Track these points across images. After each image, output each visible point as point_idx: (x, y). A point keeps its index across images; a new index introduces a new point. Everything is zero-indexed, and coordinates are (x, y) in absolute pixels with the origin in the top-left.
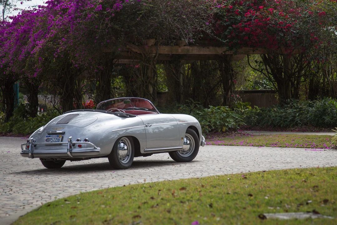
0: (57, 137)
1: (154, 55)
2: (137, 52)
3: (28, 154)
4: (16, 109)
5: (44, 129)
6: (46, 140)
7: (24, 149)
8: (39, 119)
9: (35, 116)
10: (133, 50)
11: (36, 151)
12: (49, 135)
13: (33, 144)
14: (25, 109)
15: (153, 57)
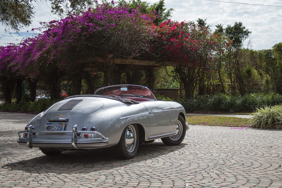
0: (59, 125)
1: (112, 64)
2: (101, 62)
3: (26, 143)
4: (23, 97)
5: (45, 115)
6: (47, 128)
7: (22, 136)
8: (36, 103)
9: (34, 101)
10: (99, 60)
11: (34, 140)
12: (50, 123)
13: (32, 133)
14: (28, 97)
15: (111, 65)
